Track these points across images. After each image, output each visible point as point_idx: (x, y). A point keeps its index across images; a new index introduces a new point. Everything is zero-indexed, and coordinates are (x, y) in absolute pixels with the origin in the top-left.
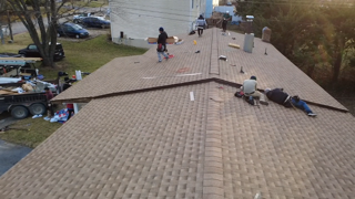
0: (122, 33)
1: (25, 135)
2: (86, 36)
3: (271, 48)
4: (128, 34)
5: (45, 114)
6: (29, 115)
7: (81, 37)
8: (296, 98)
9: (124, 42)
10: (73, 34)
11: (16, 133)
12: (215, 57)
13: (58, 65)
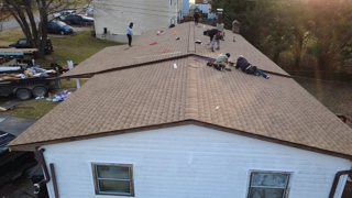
0: (105, 29)
1: (32, 112)
2: (71, 32)
3: (240, 38)
4: (111, 30)
5: (46, 96)
6: (33, 97)
7: (66, 33)
8: (255, 68)
9: (108, 38)
10: (58, 31)
11: (24, 111)
12: (192, 42)
13: (49, 58)
